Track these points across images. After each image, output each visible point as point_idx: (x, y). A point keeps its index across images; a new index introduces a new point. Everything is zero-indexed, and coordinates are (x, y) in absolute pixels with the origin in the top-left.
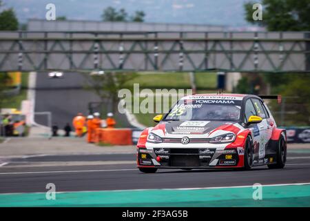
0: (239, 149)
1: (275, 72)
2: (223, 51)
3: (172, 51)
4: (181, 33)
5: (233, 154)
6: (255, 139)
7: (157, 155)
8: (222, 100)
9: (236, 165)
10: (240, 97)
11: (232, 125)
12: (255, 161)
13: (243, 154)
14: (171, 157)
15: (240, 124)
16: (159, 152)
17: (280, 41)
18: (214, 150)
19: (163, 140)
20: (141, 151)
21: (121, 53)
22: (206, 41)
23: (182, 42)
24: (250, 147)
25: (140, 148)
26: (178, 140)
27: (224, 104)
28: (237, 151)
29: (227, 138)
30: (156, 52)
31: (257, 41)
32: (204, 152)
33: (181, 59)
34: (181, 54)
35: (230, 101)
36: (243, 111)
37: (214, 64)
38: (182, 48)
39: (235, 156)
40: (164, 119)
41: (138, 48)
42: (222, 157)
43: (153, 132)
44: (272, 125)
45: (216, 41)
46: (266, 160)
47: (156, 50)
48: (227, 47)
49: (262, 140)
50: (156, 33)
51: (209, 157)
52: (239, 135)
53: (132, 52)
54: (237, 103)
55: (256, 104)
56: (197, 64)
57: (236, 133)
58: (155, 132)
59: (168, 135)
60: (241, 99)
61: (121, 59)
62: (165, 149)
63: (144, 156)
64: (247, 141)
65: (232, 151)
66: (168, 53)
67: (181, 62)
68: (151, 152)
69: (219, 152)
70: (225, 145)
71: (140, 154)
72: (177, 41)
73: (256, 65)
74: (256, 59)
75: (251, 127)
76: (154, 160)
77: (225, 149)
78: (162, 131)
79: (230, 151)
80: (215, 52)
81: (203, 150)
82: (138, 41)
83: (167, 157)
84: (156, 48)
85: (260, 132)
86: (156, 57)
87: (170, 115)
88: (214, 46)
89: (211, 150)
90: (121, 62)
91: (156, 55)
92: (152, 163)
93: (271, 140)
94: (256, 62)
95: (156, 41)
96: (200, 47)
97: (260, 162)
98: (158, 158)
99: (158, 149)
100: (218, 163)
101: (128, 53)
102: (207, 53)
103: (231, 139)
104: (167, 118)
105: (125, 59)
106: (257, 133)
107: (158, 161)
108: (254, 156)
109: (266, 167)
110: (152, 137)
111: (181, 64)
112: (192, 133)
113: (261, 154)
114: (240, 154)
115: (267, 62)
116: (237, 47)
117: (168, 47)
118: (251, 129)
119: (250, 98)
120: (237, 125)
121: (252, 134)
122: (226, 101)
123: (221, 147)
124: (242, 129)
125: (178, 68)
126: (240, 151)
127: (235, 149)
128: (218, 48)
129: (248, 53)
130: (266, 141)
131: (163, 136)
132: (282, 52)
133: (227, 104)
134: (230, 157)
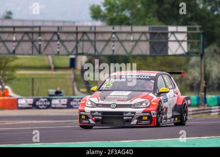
0: (152, 112)
1: (127, 55)
2: (89, 40)
3: (51, 40)
4: (58, 27)
5: (148, 116)
6: (165, 105)
7: (93, 116)
8: (141, 76)
9: (150, 124)
10: (153, 74)
11: (148, 95)
12: (164, 121)
13: (155, 116)
14: (103, 118)
15: (154, 94)
16: (94, 114)
17: (131, 33)
18: (134, 113)
19: (97, 105)
20: (81, 113)
21: (14, 42)
22: (77, 33)
23: (59, 34)
24: (160, 110)
25: (81, 111)
26: (108, 106)
27: (142, 79)
28: (151, 114)
29: (144, 104)
30: (40, 40)
31: (114, 33)
32: (127, 114)
33: (58, 46)
34: (58, 43)
35: (147, 76)
36: (155, 84)
37: (83, 49)
38: (59, 38)
39: (150, 117)
40: (99, 90)
41: (26, 38)
42: (140, 118)
43: (90, 99)
44: (177, 94)
45: (84, 33)
46: (172, 119)
47: (40, 39)
48: (92, 37)
49: (170, 105)
50: (40, 27)
51: (131, 118)
52: (153, 102)
53: (22, 40)
54: (152, 78)
55: (165, 78)
56: (70, 50)
57: (150, 100)
58: (91, 99)
59: (101, 102)
60: (154, 75)
61: (14, 46)
62: (99, 112)
63: (83, 117)
64: (158, 106)
65: (148, 114)
66: (48, 42)
67: (59, 48)
68: (89, 114)
69: (138, 114)
70: (142, 110)
71: (80, 116)
72: (55, 33)
73: (113, 51)
74: (113, 46)
75: (162, 96)
76: (90, 120)
77: (142, 113)
78: (96, 98)
79: (145, 114)
80: (83, 41)
81: (127, 113)
82: (26, 33)
83: (100, 118)
84: (40, 38)
85: (168, 99)
86: (40, 45)
87: (103, 86)
88: (83, 36)
89: (132, 113)
90: (14, 48)
91: (40, 43)
92: (89, 122)
93: (176, 105)
94: (113, 48)
95: (40, 33)
96: (73, 37)
97: (168, 121)
98: (94, 118)
99: (94, 112)
100: (137, 122)
101: (19, 42)
102: (77, 41)
103: (146, 105)
104: (101, 89)
105: (17, 47)
106: (166, 100)
107: (93, 120)
108: (164, 117)
109: (173, 124)
110: (89, 103)
111: (58, 50)
112: (118, 101)
113: (169, 115)
114: (153, 116)
115: (122, 48)
116: (100, 37)
117: (48, 37)
118: (161, 98)
119: (161, 74)
120: (151, 94)
121: (162, 101)
122: (144, 76)
123: (139, 111)
124: (155, 98)
125: (56, 53)
126: (153, 114)
127: (150, 112)
128: (85, 38)
129: (108, 41)
130: (172, 106)
131: (97, 102)
132: (132, 41)
133: (144, 79)
134: (146, 118)
